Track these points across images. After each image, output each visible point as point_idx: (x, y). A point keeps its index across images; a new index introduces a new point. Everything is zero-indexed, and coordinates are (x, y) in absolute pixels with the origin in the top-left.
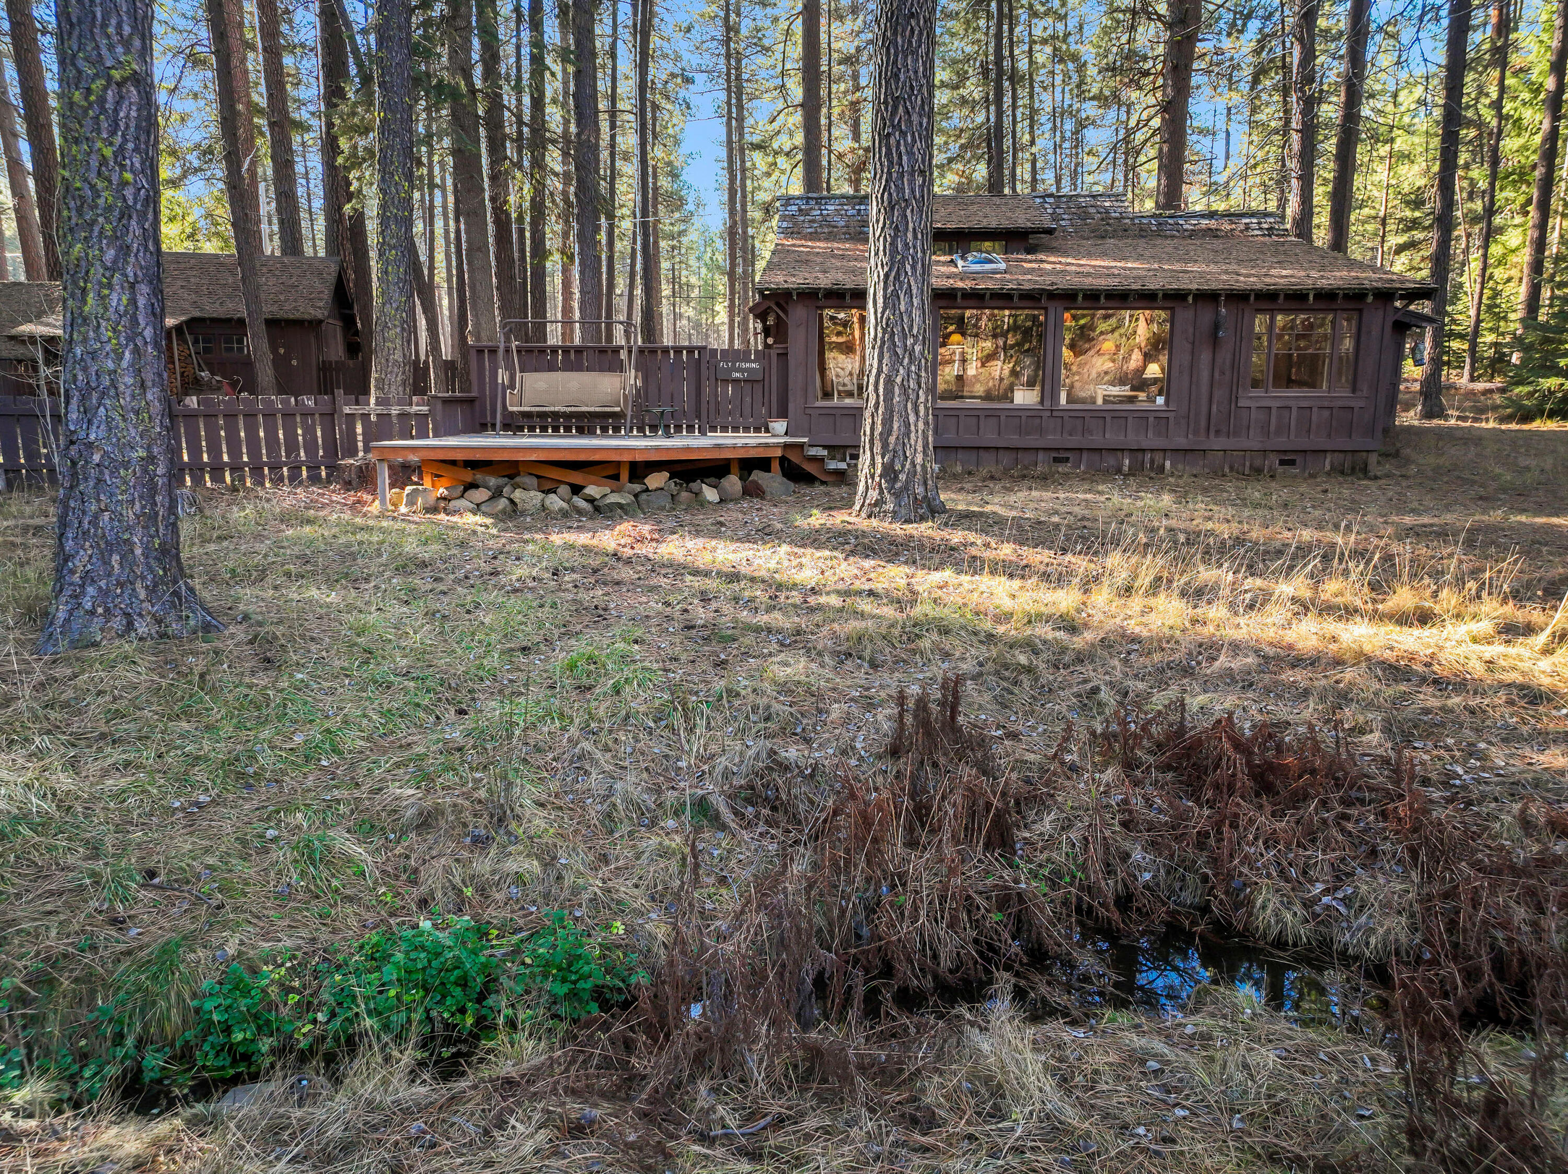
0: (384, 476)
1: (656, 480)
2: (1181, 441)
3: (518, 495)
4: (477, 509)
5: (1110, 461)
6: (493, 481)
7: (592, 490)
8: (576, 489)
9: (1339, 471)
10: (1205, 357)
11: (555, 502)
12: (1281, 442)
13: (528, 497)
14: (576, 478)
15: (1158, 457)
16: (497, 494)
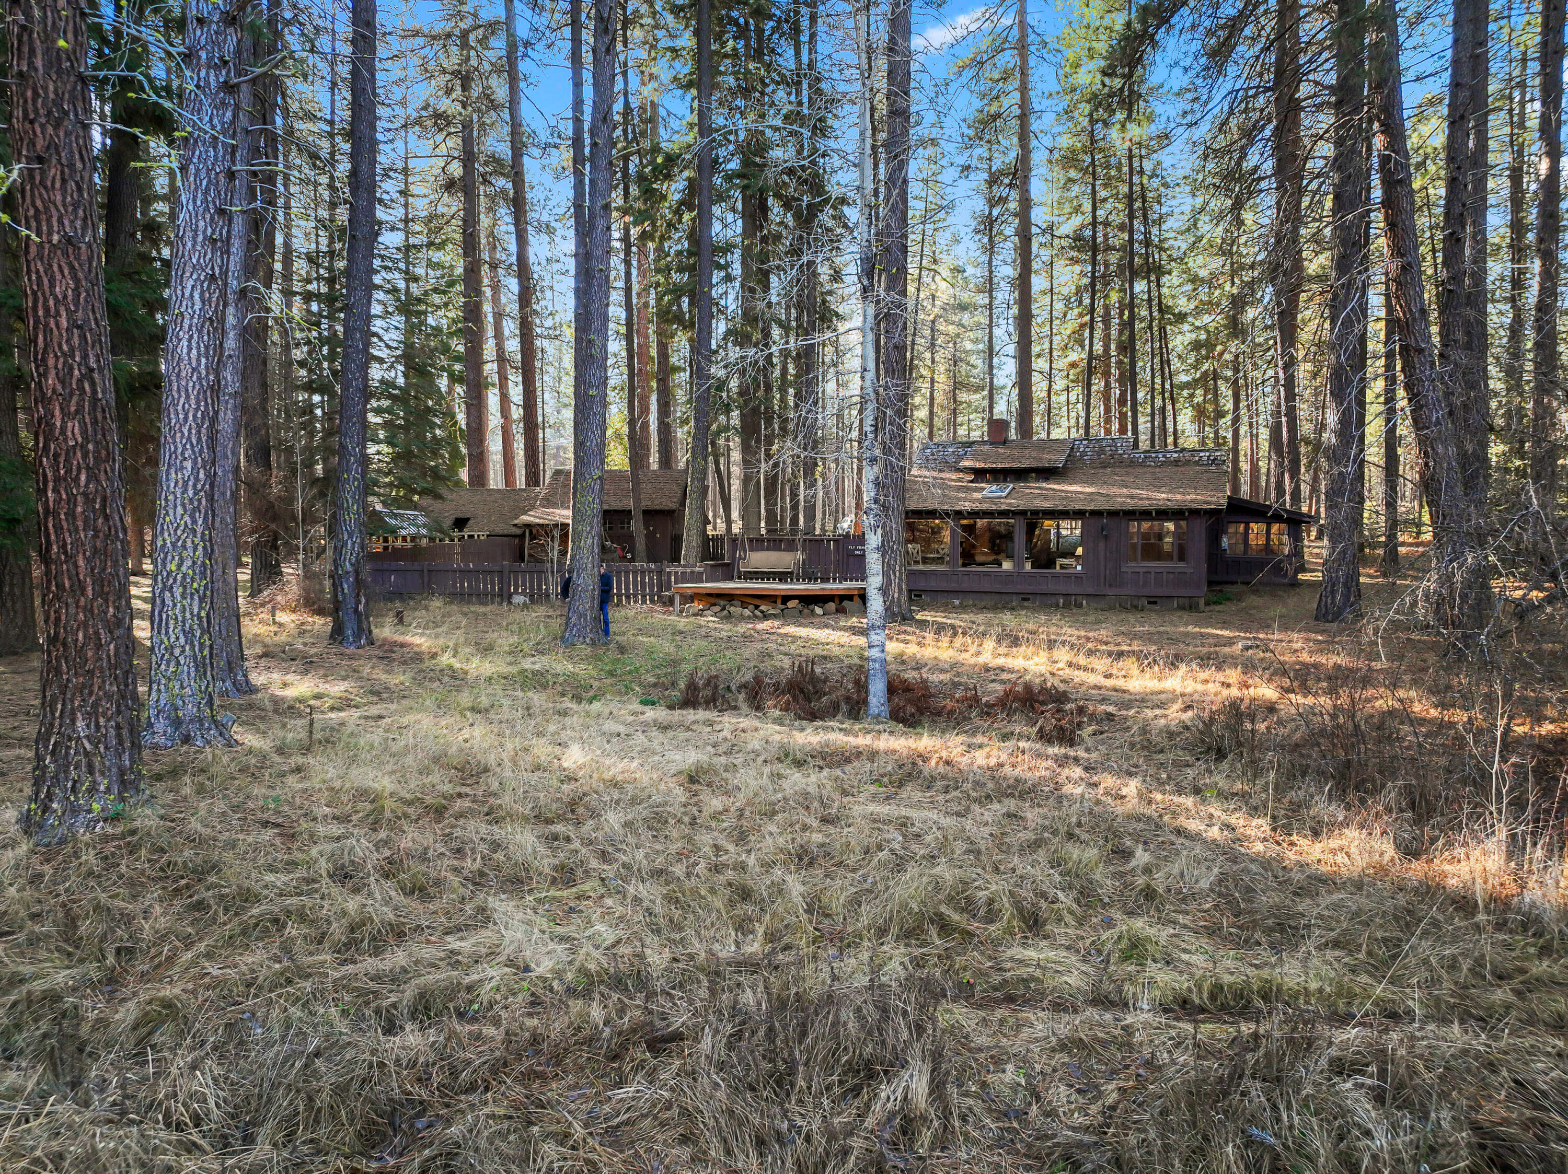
0: (677, 599)
1: (791, 604)
2: (1090, 591)
3: (732, 609)
4: (715, 615)
5: (1053, 600)
6: (722, 603)
7: (763, 608)
8: (757, 607)
9: (1181, 608)
10: (1102, 545)
11: (747, 612)
12: (1147, 591)
13: (736, 610)
14: (757, 602)
15: (1079, 599)
16: (723, 609)
